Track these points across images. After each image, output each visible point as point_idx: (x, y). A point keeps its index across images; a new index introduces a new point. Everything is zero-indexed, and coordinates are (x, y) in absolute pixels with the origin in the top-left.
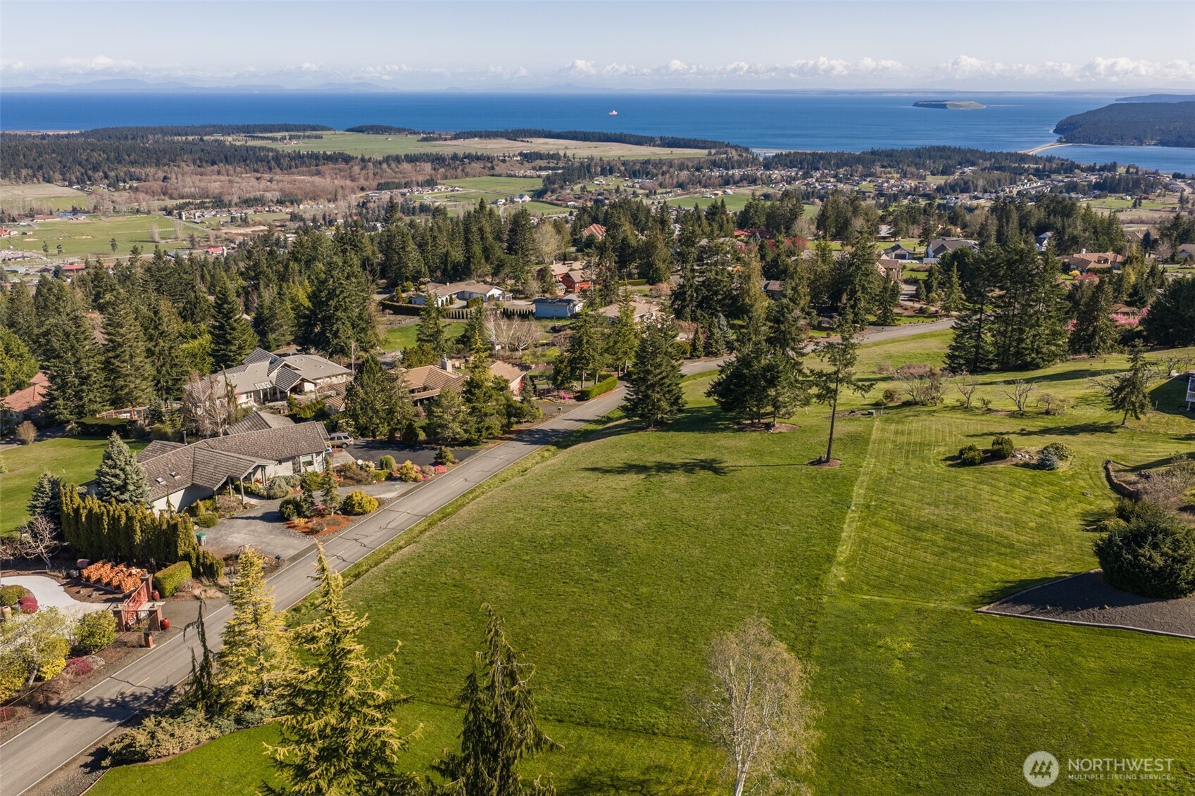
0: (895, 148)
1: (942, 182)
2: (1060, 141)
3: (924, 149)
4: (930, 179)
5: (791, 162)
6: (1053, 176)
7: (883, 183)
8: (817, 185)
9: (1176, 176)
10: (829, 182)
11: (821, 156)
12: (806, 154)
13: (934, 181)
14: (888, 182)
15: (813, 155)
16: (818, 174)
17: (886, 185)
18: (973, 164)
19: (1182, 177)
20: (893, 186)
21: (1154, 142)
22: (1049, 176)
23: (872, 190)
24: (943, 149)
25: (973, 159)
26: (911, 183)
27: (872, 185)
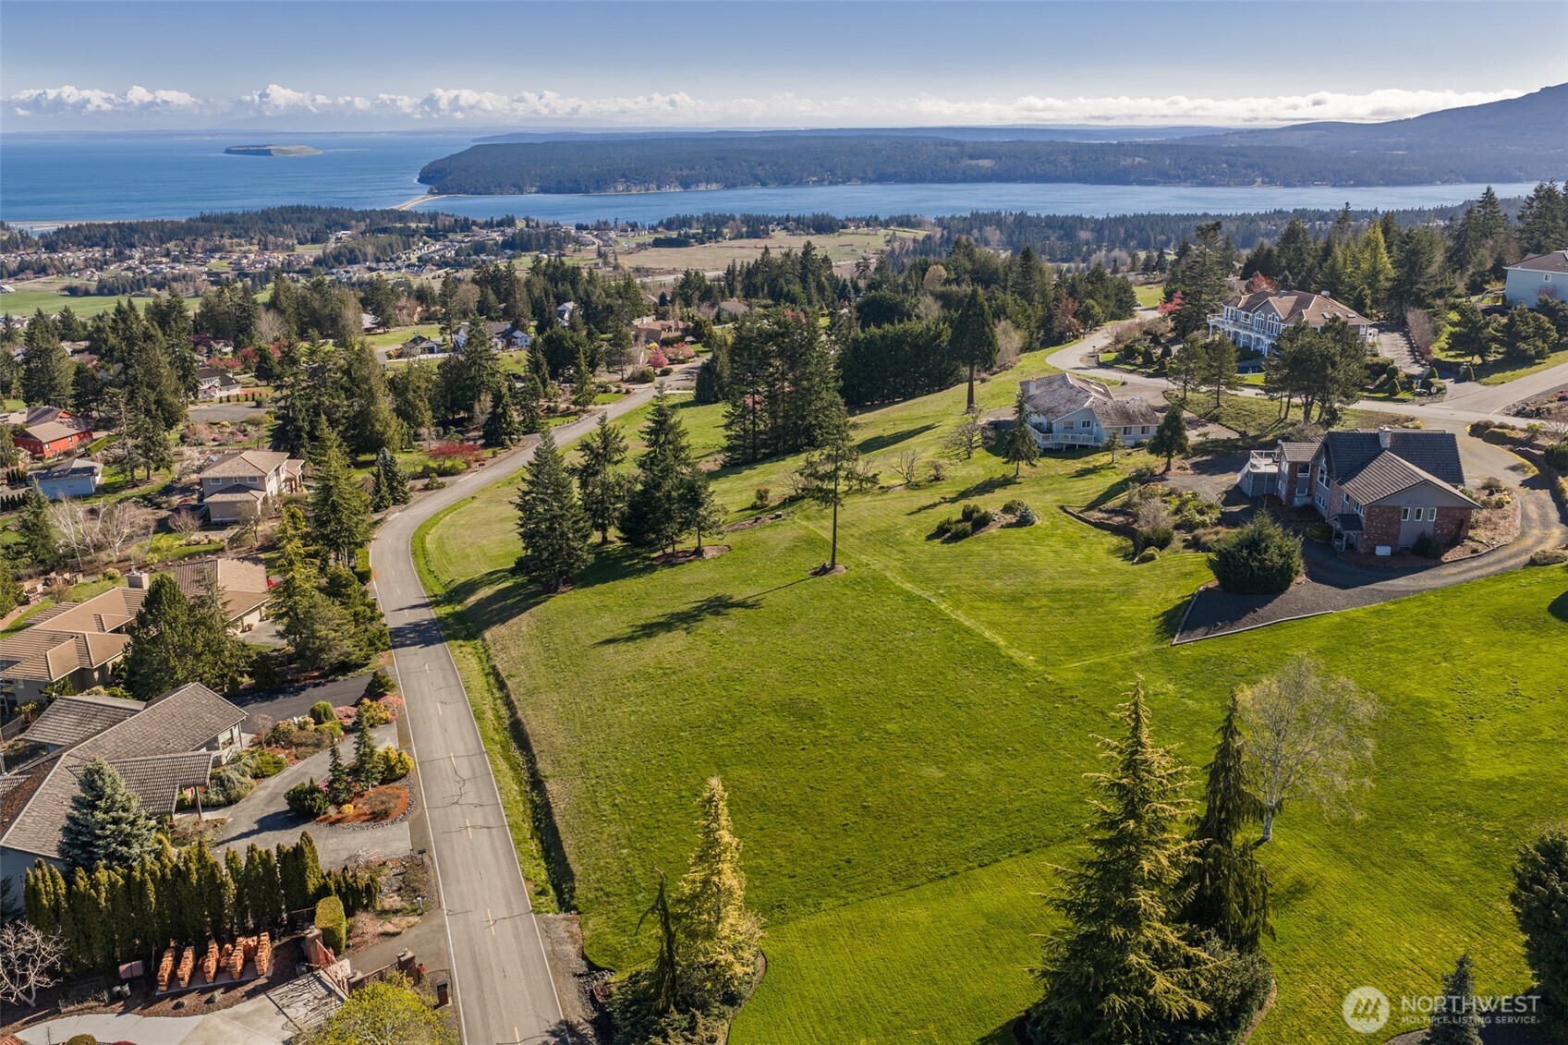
0: (234, 211)
1: (320, 252)
2: (431, 192)
3: (273, 210)
4: (300, 249)
5: (86, 238)
6: (451, 236)
7: (239, 259)
8: (144, 268)
9: (580, 227)
10: (161, 263)
11: (132, 228)
12: (106, 226)
13: (309, 253)
14: (246, 257)
15: (118, 226)
16: (137, 254)
17: (245, 261)
18: (345, 227)
19: (586, 228)
20: (255, 262)
21: (534, 189)
22: (445, 237)
23: (228, 270)
24: (298, 209)
25: (341, 220)
26: (278, 258)
27: (225, 263)
